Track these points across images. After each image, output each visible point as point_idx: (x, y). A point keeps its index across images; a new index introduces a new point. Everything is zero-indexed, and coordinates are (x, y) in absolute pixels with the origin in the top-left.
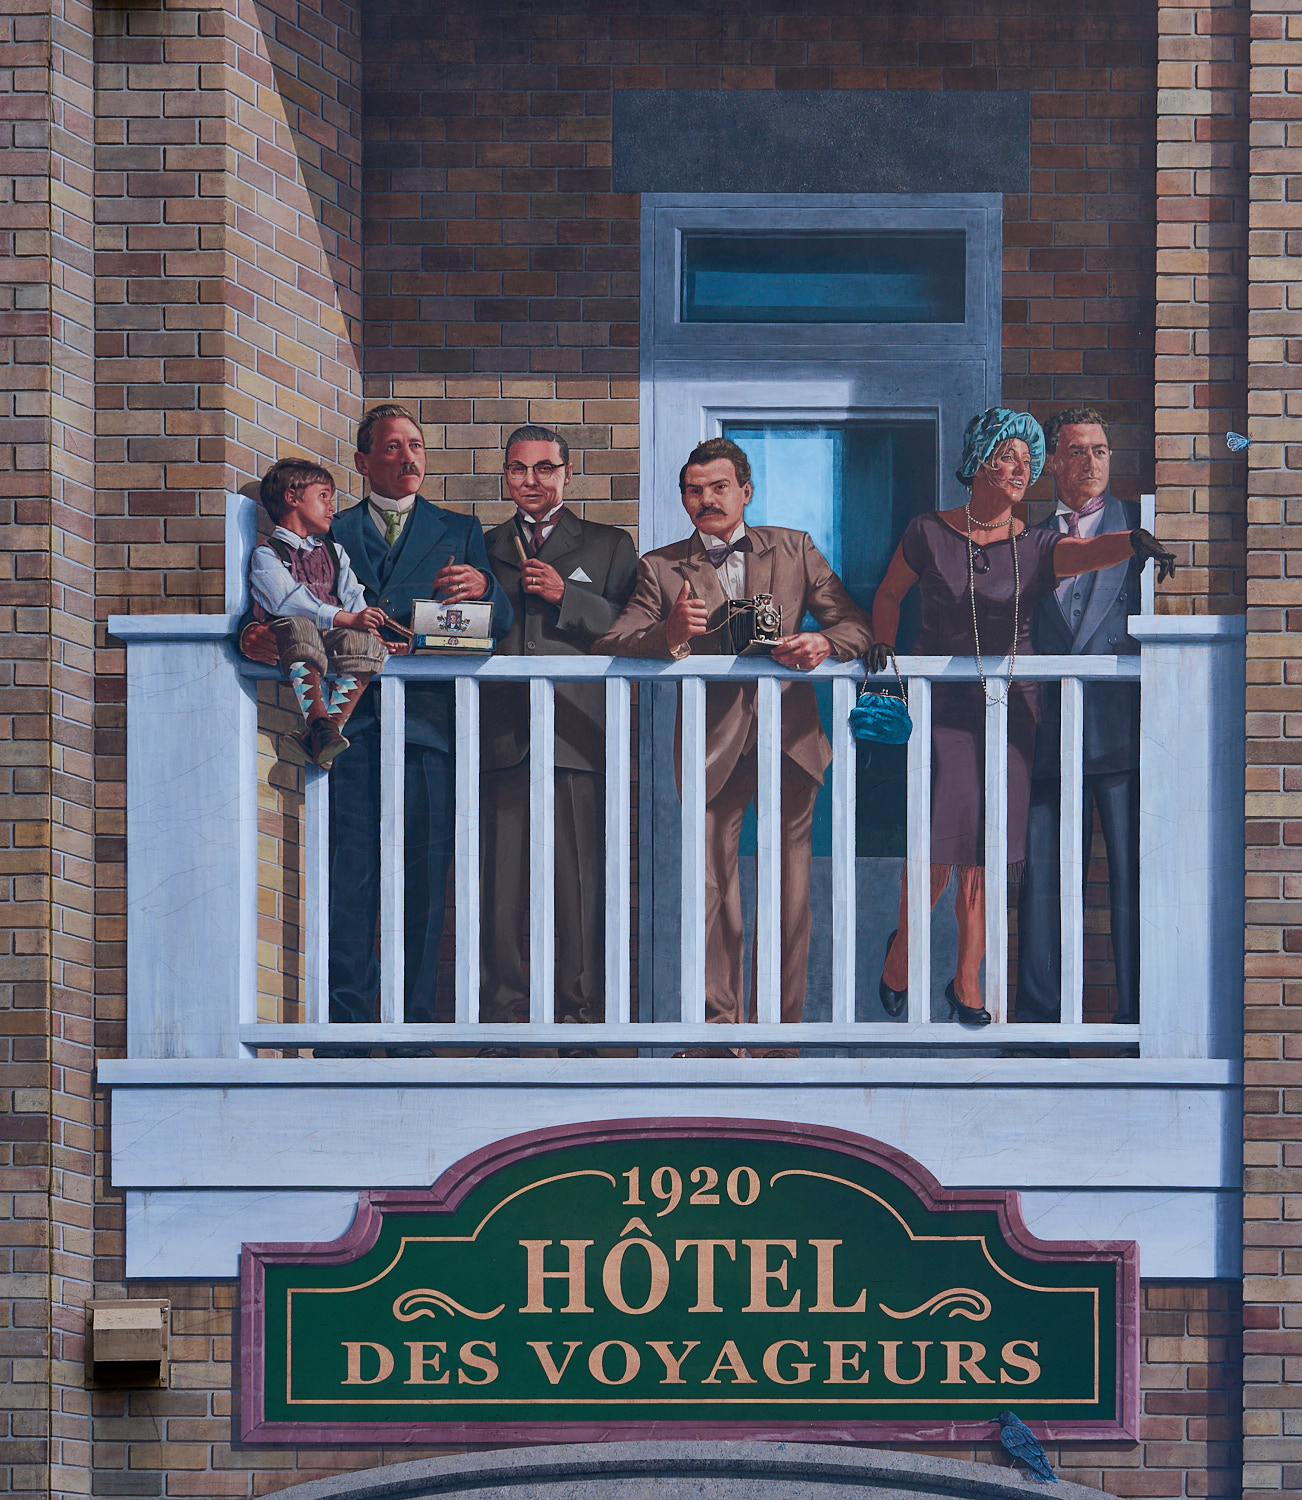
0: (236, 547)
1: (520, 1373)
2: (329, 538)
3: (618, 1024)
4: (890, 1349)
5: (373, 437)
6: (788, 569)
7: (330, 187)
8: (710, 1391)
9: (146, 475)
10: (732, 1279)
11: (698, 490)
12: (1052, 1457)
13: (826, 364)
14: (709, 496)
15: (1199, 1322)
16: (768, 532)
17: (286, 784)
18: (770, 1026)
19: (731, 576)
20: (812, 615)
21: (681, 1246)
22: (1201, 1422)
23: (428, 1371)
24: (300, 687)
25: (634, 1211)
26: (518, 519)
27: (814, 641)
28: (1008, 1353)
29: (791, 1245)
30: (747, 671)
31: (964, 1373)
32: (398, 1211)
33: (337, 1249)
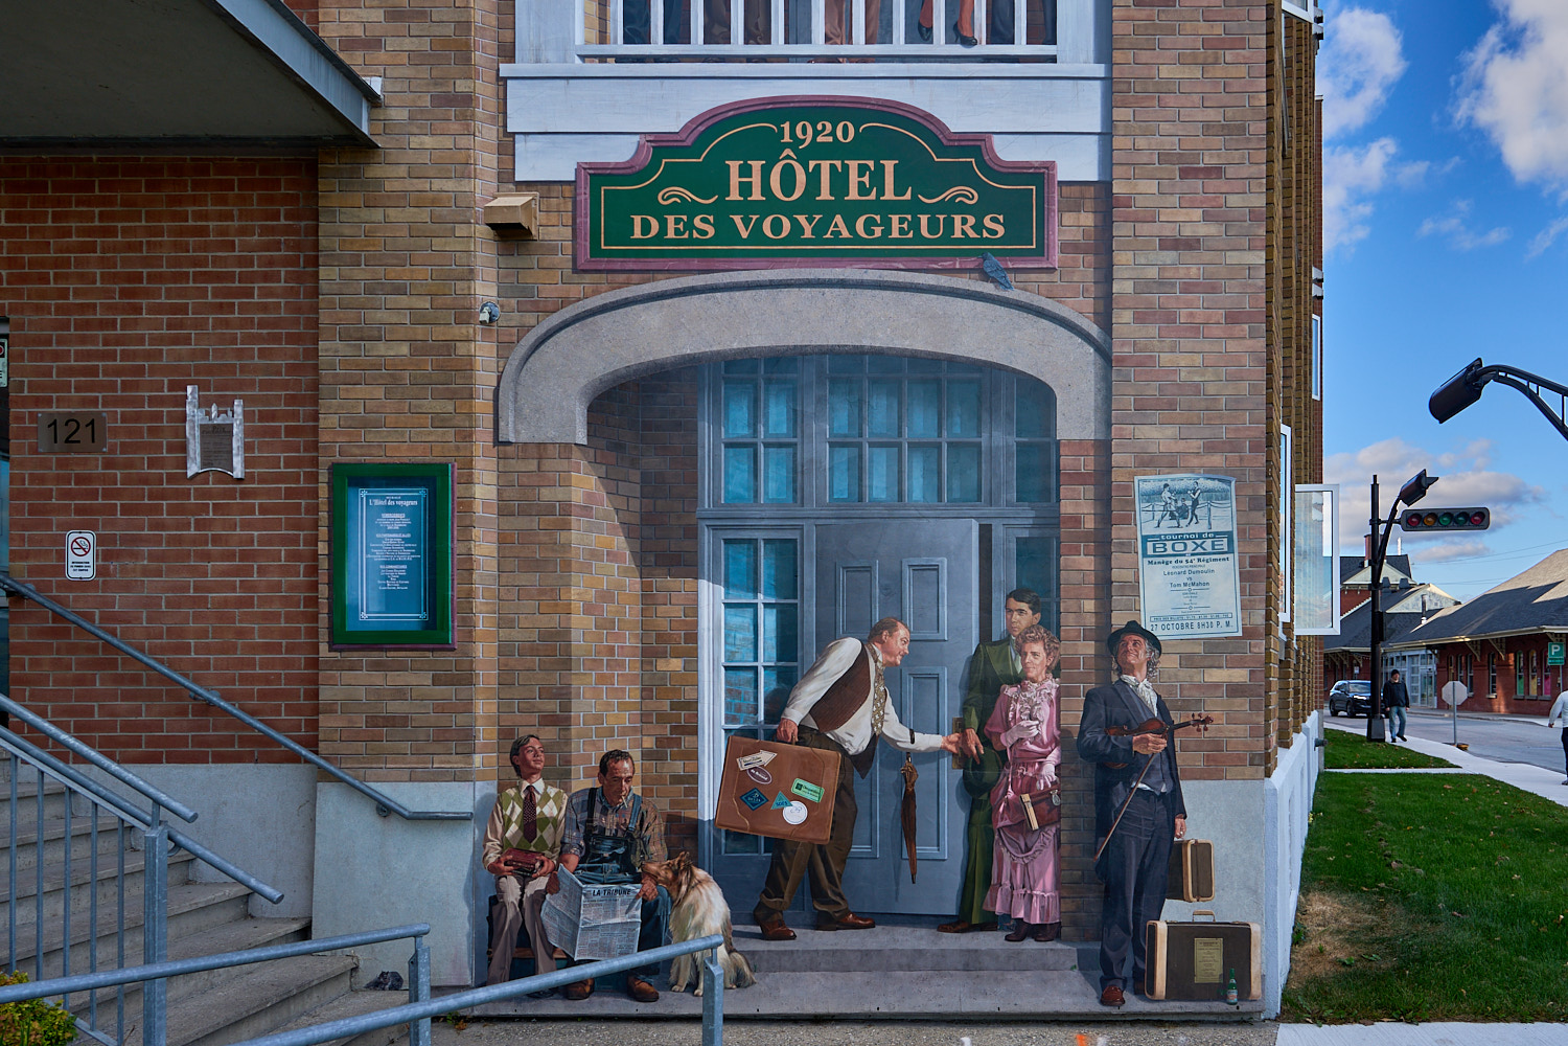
1: (726, 232)
3: (778, 45)
4: (924, 219)
8: (828, 242)
10: (839, 180)
12: (1010, 277)
15: (1089, 204)
18: (859, 46)
21: (812, 164)
22: (1090, 258)
23: (677, 231)
25: (787, 145)
28: (987, 221)
29: (871, 164)
31: (963, 232)
32: (661, 145)
33: (629, 165)
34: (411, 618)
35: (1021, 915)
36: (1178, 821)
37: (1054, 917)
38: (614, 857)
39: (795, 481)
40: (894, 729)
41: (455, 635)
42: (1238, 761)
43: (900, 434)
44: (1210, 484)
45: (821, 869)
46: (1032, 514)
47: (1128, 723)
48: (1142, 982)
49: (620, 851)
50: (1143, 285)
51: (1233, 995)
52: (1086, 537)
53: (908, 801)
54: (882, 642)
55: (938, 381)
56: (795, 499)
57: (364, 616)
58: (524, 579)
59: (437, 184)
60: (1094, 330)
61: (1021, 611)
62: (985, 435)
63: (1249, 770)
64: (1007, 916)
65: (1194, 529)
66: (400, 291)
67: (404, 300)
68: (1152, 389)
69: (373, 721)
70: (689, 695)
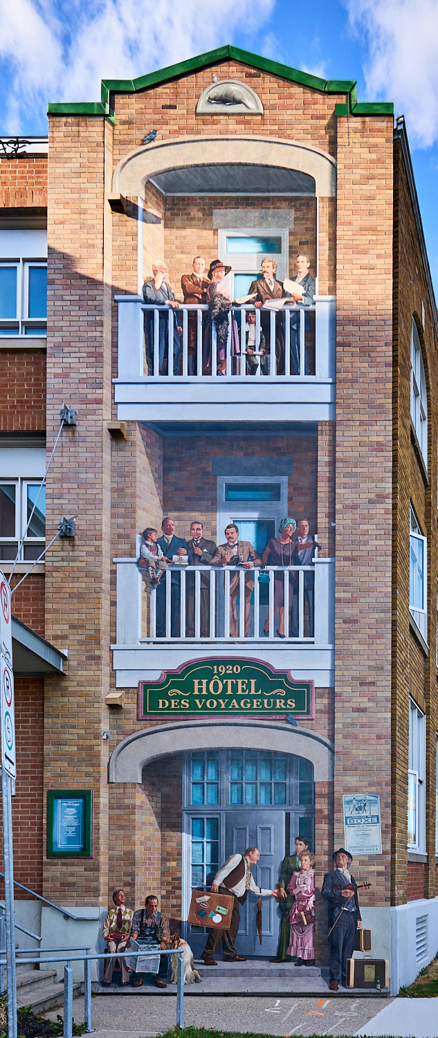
0: (138, 545)
1: (193, 706)
2: (156, 543)
3: (212, 638)
4: (266, 701)
5: (165, 523)
6: (246, 549)
7: (157, 475)
8: (230, 709)
9: (121, 531)
10: (235, 687)
11: (228, 534)
12: (297, 722)
13: (254, 509)
14: (230, 535)
15: (326, 696)
16: (242, 542)
17: (147, 591)
18: (242, 638)
19: (235, 550)
20: (251, 558)
21: (225, 681)
22: (326, 715)
23: (175, 705)
24: (151, 572)
25: (216, 674)
26: (193, 539)
27: (251, 563)
28: (289, 702)
29: (246, 681)
30: (238, 569)
31: (280, 706)
32: (170, 674)
33: (157, 682)
34: (77, 847)
35: (300, 956)
36: (358, 922)
37: (312, 957)
38: (151, 934)
39: (218, 796)
40: (254, 888)
41: (93, 853)
42: (381, 900)
43: (256, 780)
44: (371, 798)
45: (227, 939)
46: (305, 809)
47: (340, 885)
48: (345, 982)
49: (153, 932)
50: (346, 725)
51: (379, 986)
52: (325, 817)
53: (259, 914)
54: (249, 856)
55: (270, 760)
56: (218, 804)
57: (59, 846)
58: (118, 832)
59: (88, 688)
60: (328, 742)
61: (301, 844)
62: (288, 780)
63: (385, 903)
64: (295, 957)
65: (365, 814)
66: (74, 727)
67: (75, 731)
68: (349, 763)
69: (62, 884)
70: (178, 875)
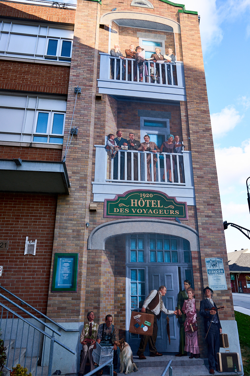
0: (106, 140)
1: (131, 212)
2: (114, 140)
3: (139, 181)
4: (165, 211)
5: (118, 133)
6: (153, 145)
7: (115, 114)
8: (149, 214)
9: (98, 134)
10: (150, 204)
11: (145, 139)
12: (180, 221)
13: (156, 130)
14: (146, 139)
15: (193, 209)
16: (151, 142)
17: (110, 159)
18: (153, 182)
19: (148, 145)
20: (155, 149)
21: (146, 201)
22: (194, 218)
23: (122, 211)
24: (111, 152)
25: (141, 197)
26: (130, 140)
27: (155, 151)
28: (176, 211)
29: (156, 201)
30: (150, 153)
31: (172, 213)
32: (119, 196)
33: (114, 199)
34: (68, 285)
35: (192, 352)
36: (220, 329)
37: (198, 353)
38: (108, 340)
39: (144, 258)
40: (164, 309)
41: (77, 289)
42: (230, 316)
43: (163, 249)
44: (218, 260)
45: (151, 342)
46: (187, 265)
47: (209, 308)
48: (218, 369)
49: (109, 338)
50: (203, 224)
51: (236, 370)
52: (197, 270)
53: (168, 326)
54: (161, 291)
55: (169, 239)
56: (144, 262)
57: (59, 285)
58: (91, 277)
59: (79, 201)
60: (195, 231)
61: (187, 284)
62: (178, 250)
63: (232, 318)
64: (189, 352)
65: (216, 268)
66: (71, 220)
67: (72, 222)
68: (206, 242)
69: (59, 308)
70: (124, 302)
